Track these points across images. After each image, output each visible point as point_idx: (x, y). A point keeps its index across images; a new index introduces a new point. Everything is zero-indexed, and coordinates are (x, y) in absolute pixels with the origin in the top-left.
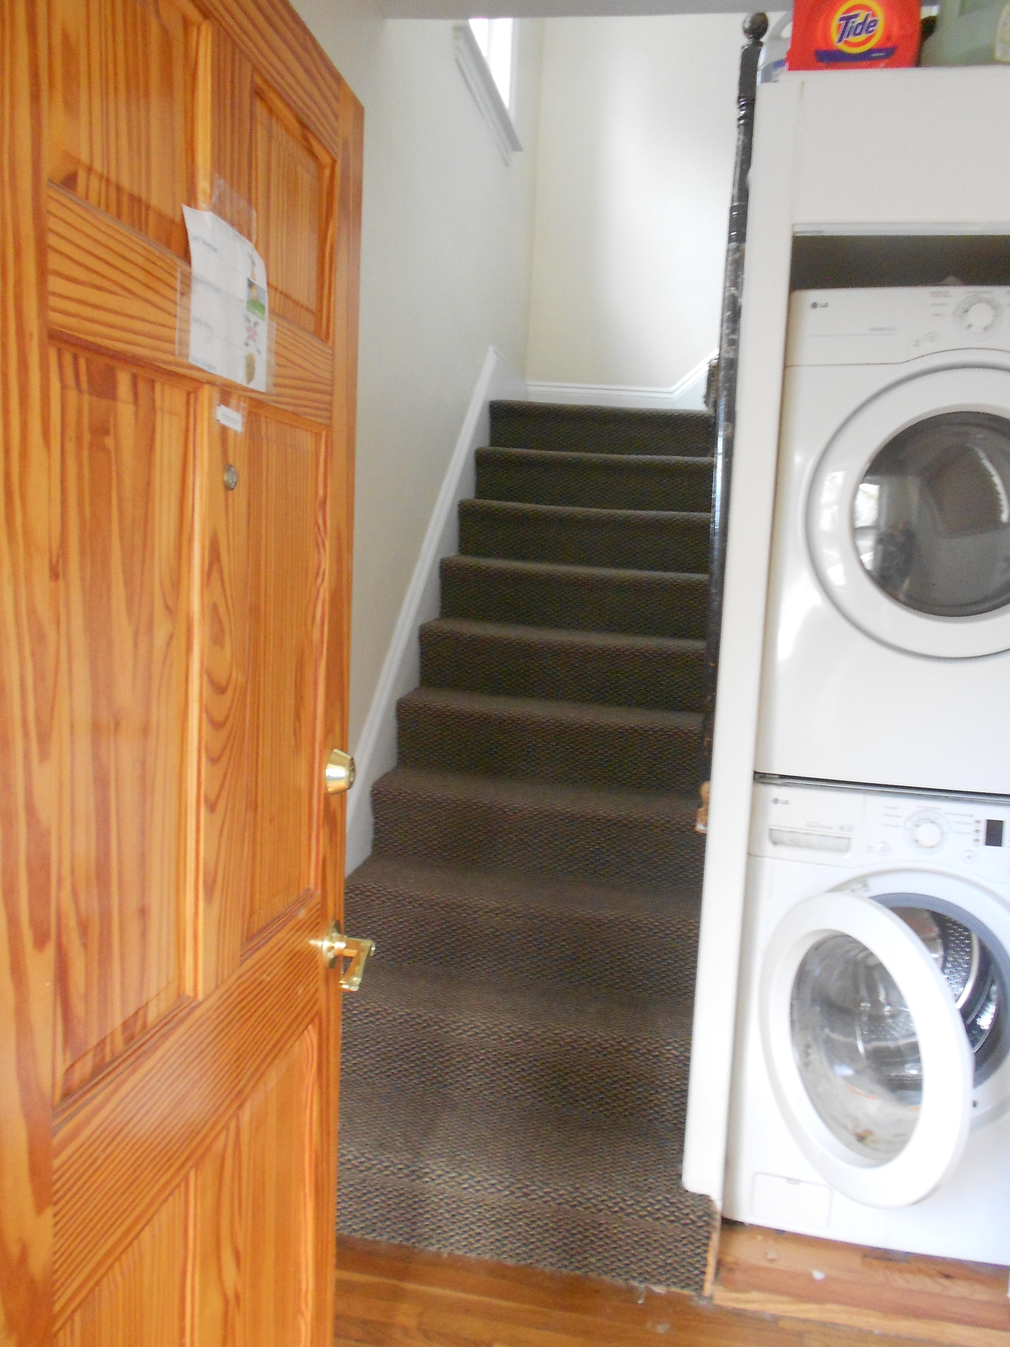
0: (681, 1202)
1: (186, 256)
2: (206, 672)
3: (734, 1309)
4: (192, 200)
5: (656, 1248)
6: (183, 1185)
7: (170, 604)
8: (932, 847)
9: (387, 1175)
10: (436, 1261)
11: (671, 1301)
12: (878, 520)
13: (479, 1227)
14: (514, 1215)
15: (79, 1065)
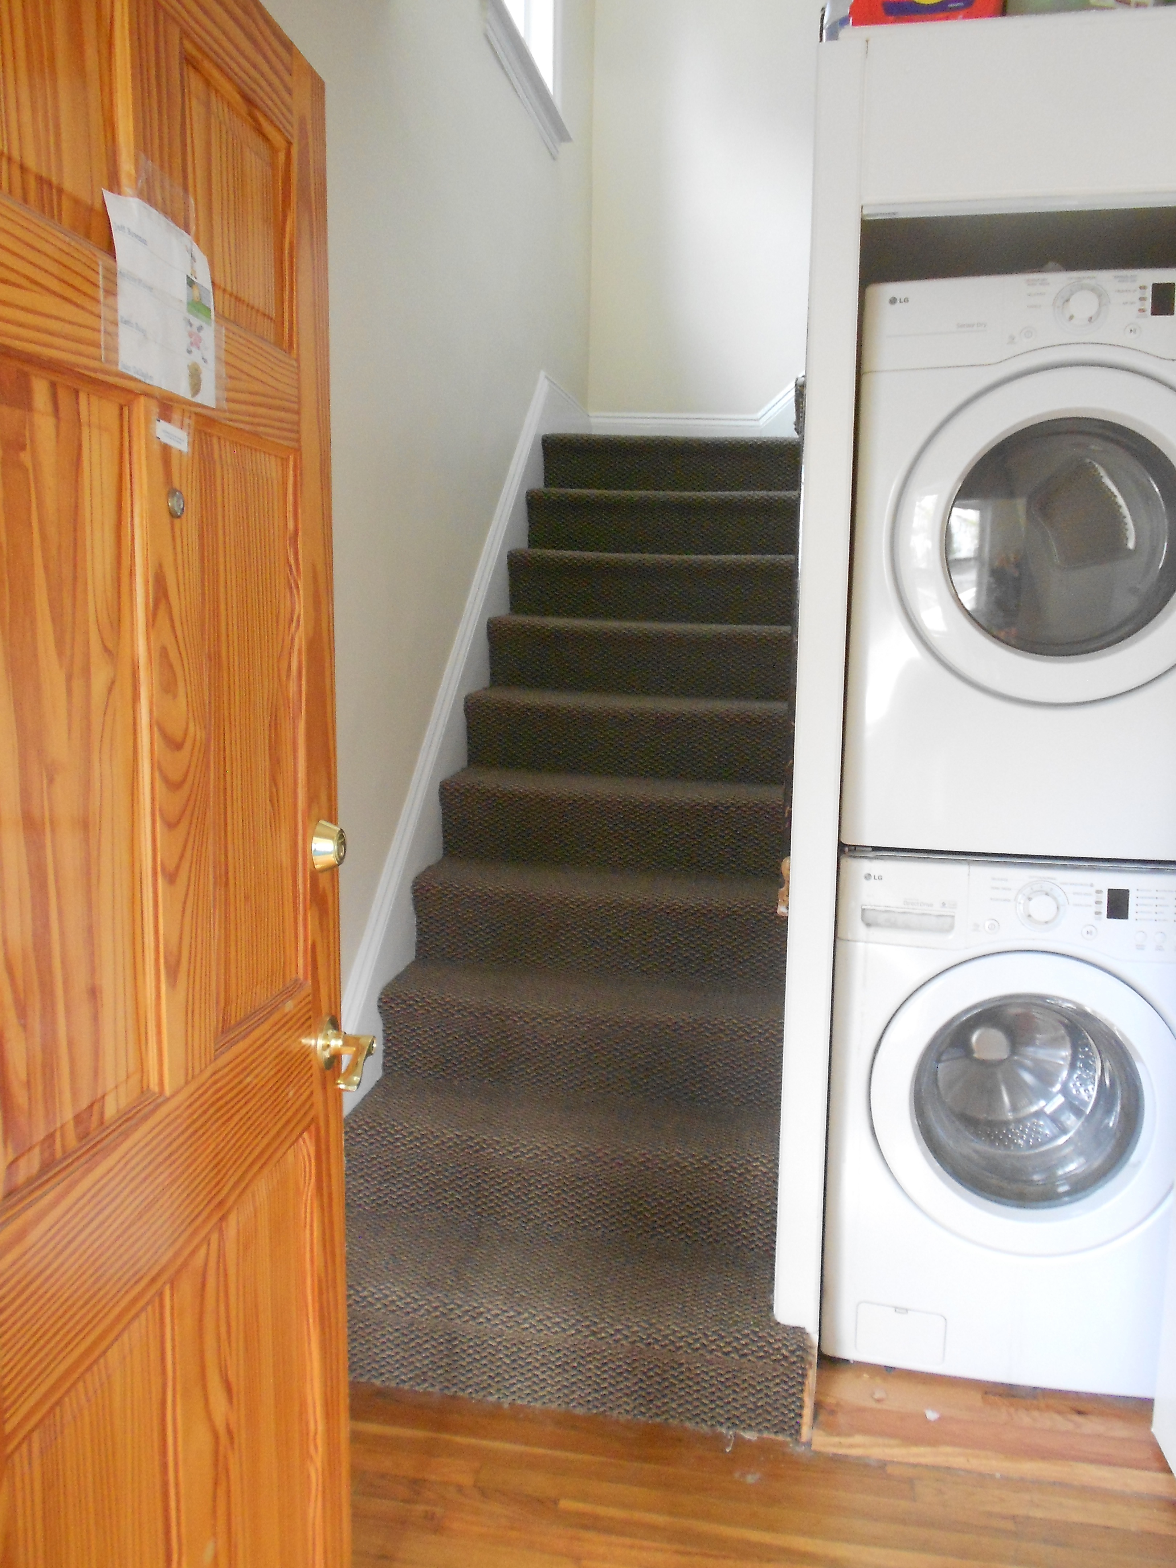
0: (772, 1336)
1: (110, 249)
2: (158, 725)
3: (835, 1455)
4: (114, 185)
5: (743, 1390)
6: (157, 1300)
7: (110, 645)
8: (1046, 922)
9: (437, 1317)
10: (495, 1413)
11: (763, 1447)
12: (980, 549)
13: (543, 1372)
14: (583, 1357)
15: (22, 1163)
